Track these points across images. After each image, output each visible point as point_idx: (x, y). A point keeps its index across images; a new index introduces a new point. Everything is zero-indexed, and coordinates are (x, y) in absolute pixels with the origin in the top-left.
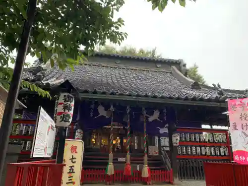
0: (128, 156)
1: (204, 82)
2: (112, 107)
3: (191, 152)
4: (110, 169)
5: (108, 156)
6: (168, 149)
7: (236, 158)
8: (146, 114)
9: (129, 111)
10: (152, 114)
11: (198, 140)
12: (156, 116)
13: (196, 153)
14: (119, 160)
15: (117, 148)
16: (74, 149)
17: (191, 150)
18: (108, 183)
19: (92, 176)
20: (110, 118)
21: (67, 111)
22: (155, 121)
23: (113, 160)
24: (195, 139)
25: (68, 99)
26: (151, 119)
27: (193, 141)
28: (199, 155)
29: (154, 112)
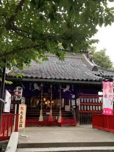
0: (51, 111)
1: (110, 61)
2: (42, 84)
3: (90, 109)
4: (41, 118)
5: (40, 111)
6: (75, 107)
7: (104, 112)
8: (62, 88)
9: (52, 86)
10: (65, 87)
11: (94, 102)
12: (68, 88)
13: (93, 109)
14: (47, 114)
15: (48, 107)
16: (22, 108)
17: (90, 108)
18: (40, 126)
19: (31, 122)
20: (41, 90)
21: (19, 94)
22: (67, 92)
23: (43, 114)
24: (92, 101)
25: (20, 89)
26: (65, 90)
27: (90, 103)
28: (94, 111)
29: (66, 86)
